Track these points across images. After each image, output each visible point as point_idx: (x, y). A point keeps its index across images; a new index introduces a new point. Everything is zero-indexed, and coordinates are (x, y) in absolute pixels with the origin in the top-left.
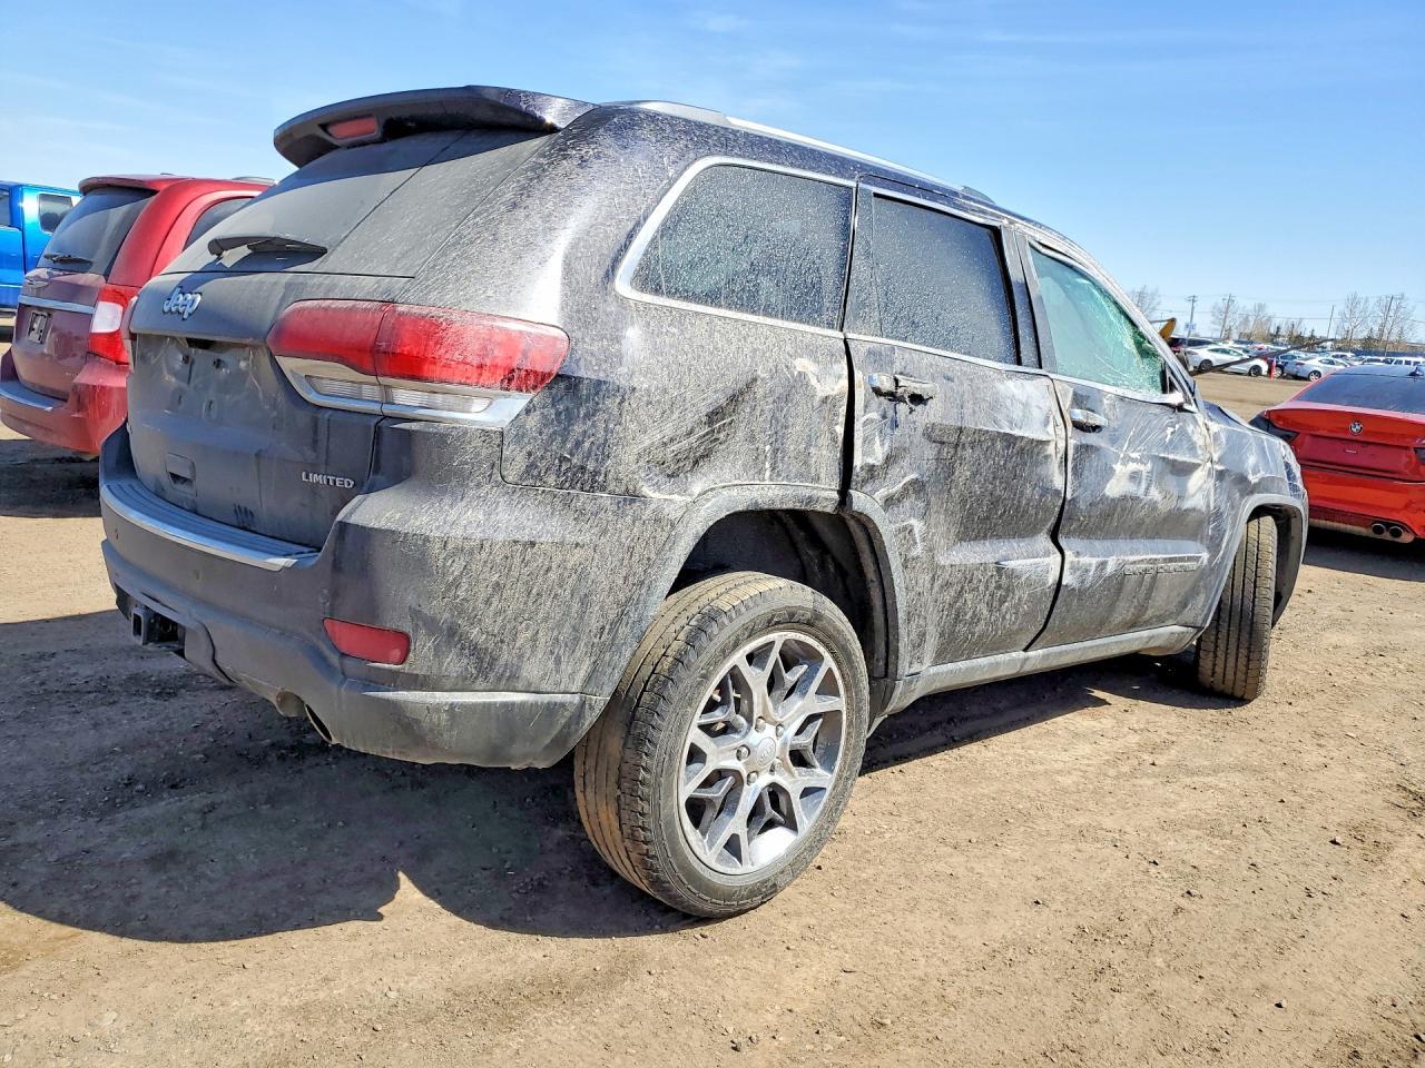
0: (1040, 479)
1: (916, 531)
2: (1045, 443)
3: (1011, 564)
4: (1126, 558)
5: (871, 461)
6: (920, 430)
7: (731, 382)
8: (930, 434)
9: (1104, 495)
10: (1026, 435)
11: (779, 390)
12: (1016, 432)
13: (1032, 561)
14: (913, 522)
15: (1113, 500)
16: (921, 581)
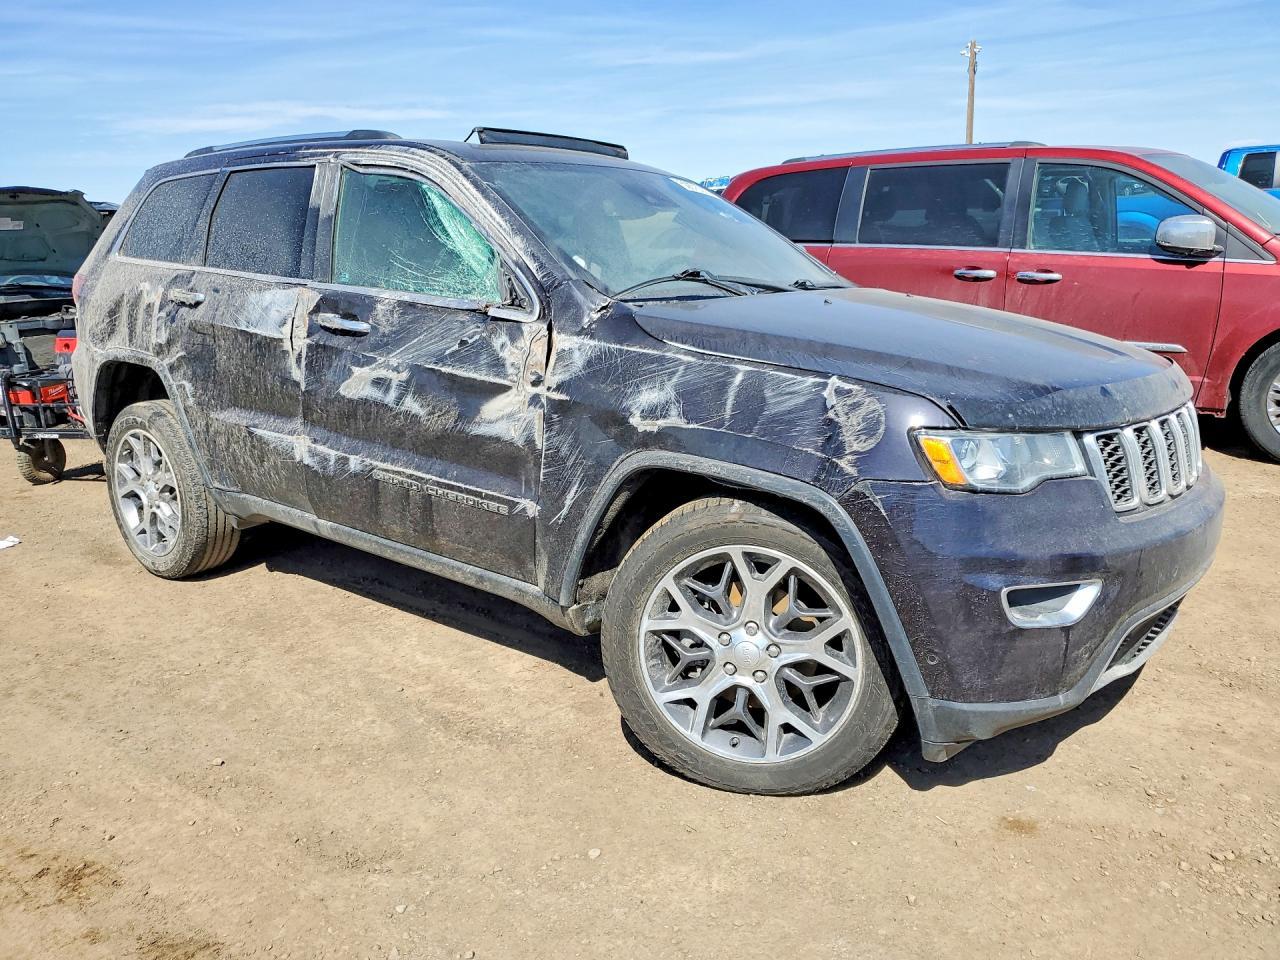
0: (278, 369)
1: (187, 389)
2: (281, 340)
3: (259, 432)
4: (375, 463)
5: (160, 341)
6: (187, 325)
7: (115, 297)
8: (193, 328)
9: (339, 394)
10: (259, 332)
11: (132, 300)
12: (251, 330)
13: (276, 434)
14: (184, 382)
15: (351, 401)
16: (199, 425)
